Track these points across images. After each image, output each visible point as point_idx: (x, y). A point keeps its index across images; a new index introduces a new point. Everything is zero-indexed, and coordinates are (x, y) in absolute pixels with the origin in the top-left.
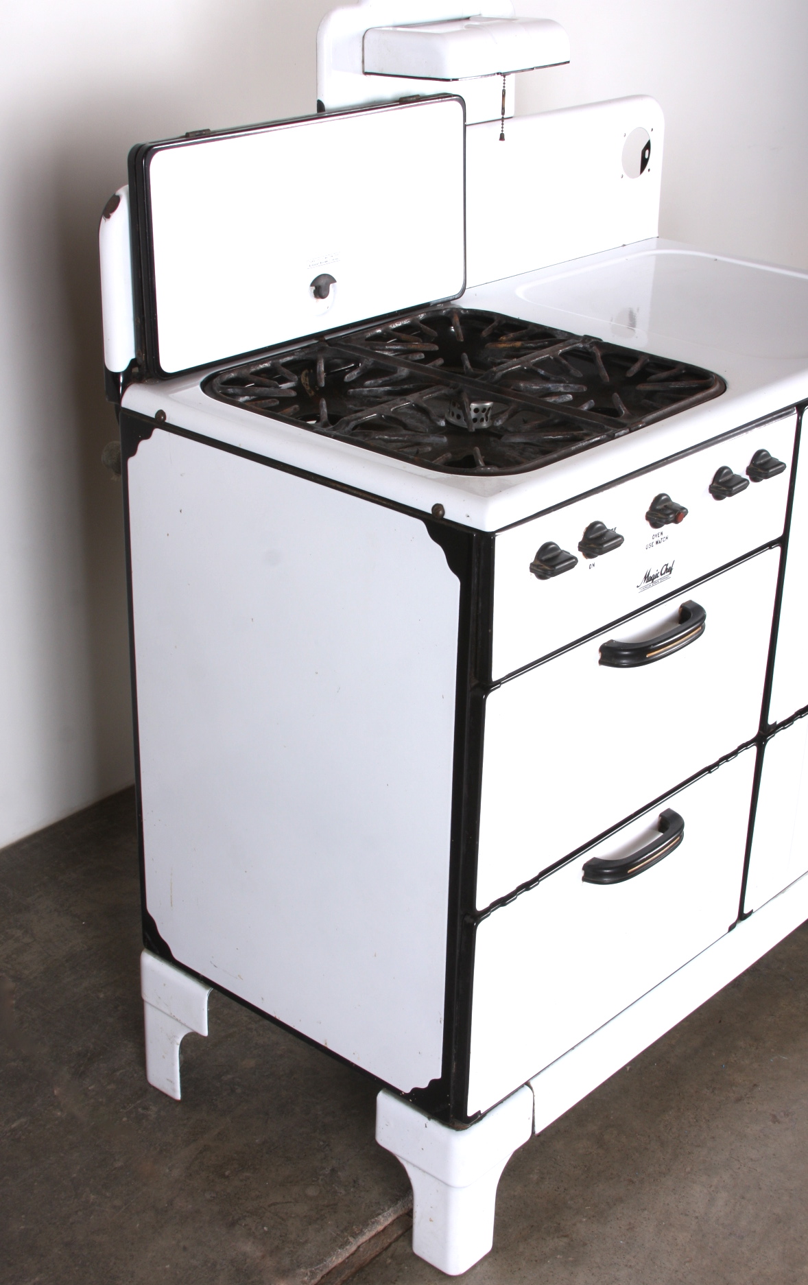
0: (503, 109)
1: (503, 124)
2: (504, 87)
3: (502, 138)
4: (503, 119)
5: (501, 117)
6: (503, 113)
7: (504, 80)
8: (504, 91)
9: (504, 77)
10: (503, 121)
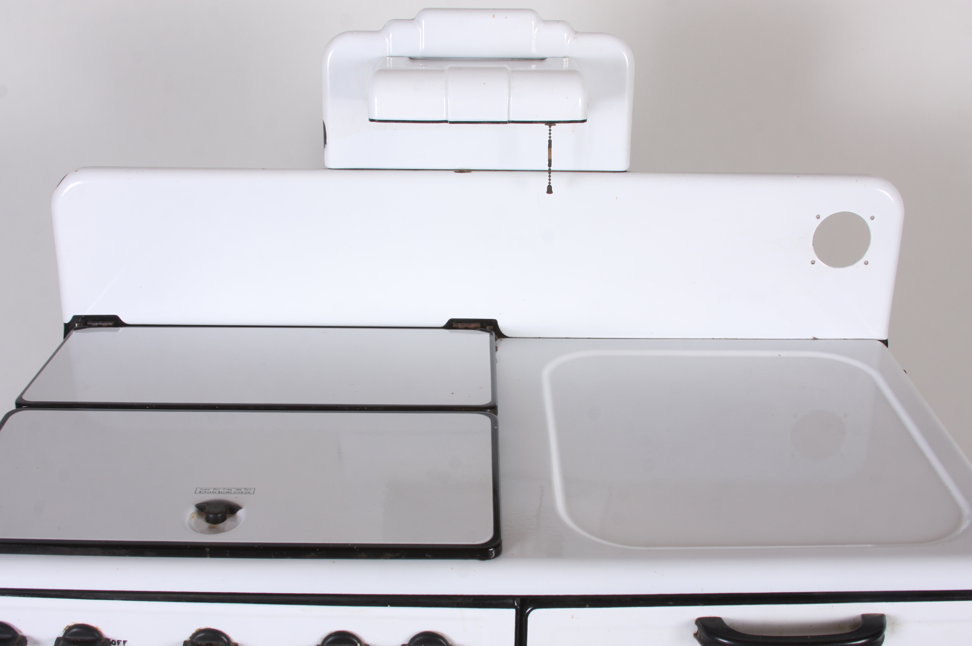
0: (550, 160)
1: (550, 176)
2: (550, 137)
3: (550, 190)
4: (550, 171)
5: (547, 168)
6: (550, 165)
7: (550, 130)
8: (550, 142)
9: (550, 127)
10: (550, 173)
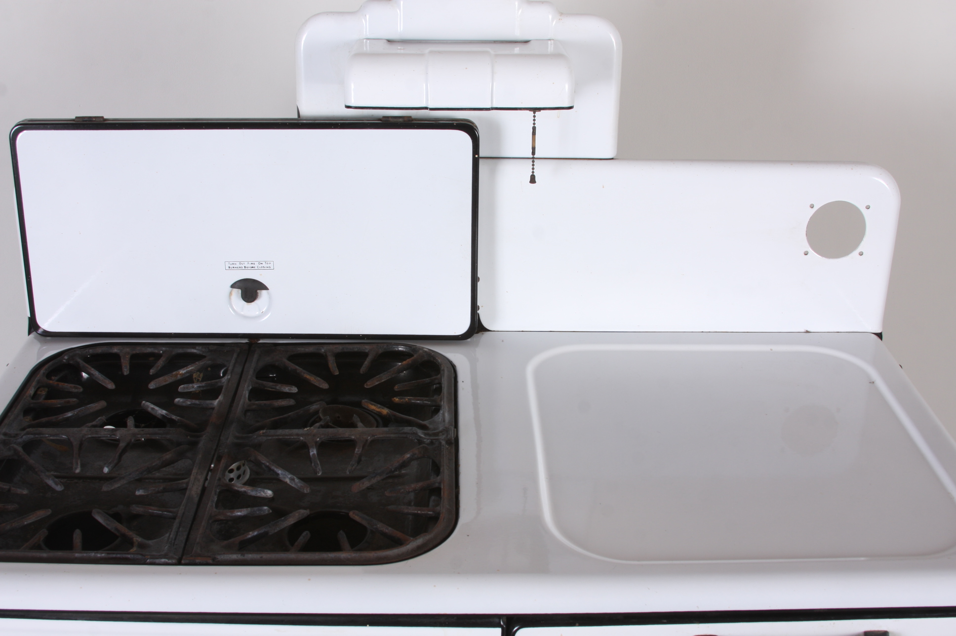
0: (534, 149)
1: (533, 165)
2: (534, 124)
3: (533, 180)
4: (534, 159)
5: (531, 156)
6: (533, 153)
7: (534, 116)
8: (534, 129)
9: (534, 113)
10: (533, 161)
